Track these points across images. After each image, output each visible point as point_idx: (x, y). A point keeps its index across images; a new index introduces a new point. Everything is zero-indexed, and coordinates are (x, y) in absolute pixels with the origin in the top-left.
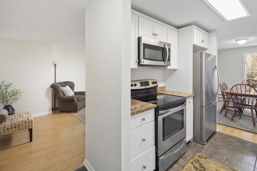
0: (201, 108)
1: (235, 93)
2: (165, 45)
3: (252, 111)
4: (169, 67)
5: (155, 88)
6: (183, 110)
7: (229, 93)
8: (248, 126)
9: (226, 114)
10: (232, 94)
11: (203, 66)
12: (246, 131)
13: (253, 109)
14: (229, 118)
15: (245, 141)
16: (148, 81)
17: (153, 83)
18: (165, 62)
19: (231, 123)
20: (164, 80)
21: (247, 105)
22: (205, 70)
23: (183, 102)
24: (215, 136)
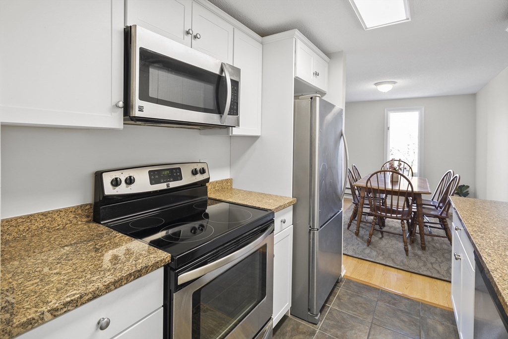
0: (310, 232)
1: (375, 188)
2: (222, 70)
3: (402, 224)
4: (236, 131)
5: (202, 186)
6: (265, 246)
7: (364, 187)
8: (397, 255)
9: (359, 231)
10: (369, 190)
11: (315, 130)
12: (394, 269)
13: (405, 220)
14: (362, 238)
15: (396, 297)
16: (179, 169)
17: (195, 172)
18: (221, 116)
19: (368, 251)
20: (231, 163)
21: (394, 212)
22: (320, 139)
23: (265, 224)
24: (340, 291)
